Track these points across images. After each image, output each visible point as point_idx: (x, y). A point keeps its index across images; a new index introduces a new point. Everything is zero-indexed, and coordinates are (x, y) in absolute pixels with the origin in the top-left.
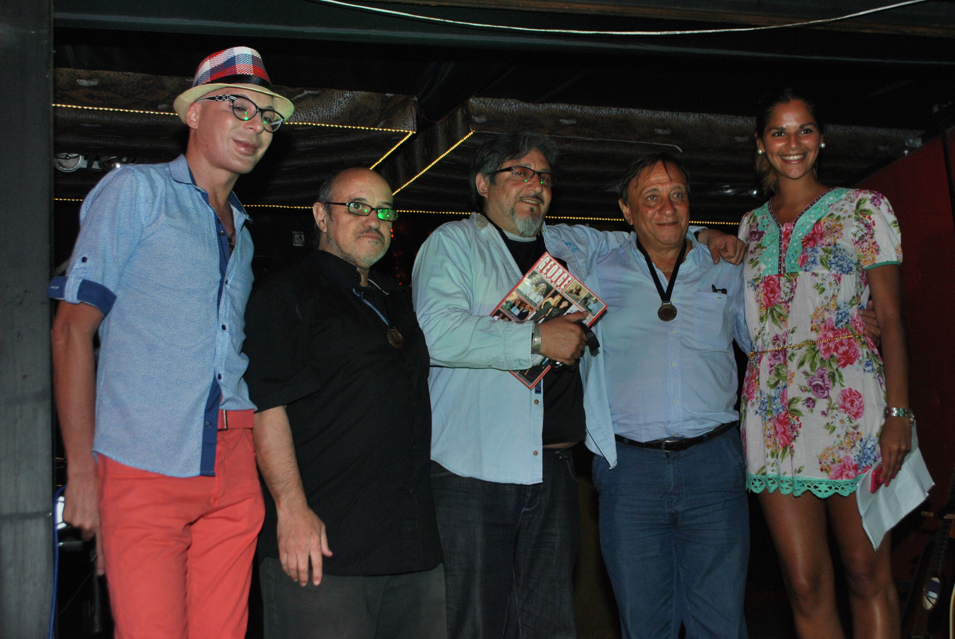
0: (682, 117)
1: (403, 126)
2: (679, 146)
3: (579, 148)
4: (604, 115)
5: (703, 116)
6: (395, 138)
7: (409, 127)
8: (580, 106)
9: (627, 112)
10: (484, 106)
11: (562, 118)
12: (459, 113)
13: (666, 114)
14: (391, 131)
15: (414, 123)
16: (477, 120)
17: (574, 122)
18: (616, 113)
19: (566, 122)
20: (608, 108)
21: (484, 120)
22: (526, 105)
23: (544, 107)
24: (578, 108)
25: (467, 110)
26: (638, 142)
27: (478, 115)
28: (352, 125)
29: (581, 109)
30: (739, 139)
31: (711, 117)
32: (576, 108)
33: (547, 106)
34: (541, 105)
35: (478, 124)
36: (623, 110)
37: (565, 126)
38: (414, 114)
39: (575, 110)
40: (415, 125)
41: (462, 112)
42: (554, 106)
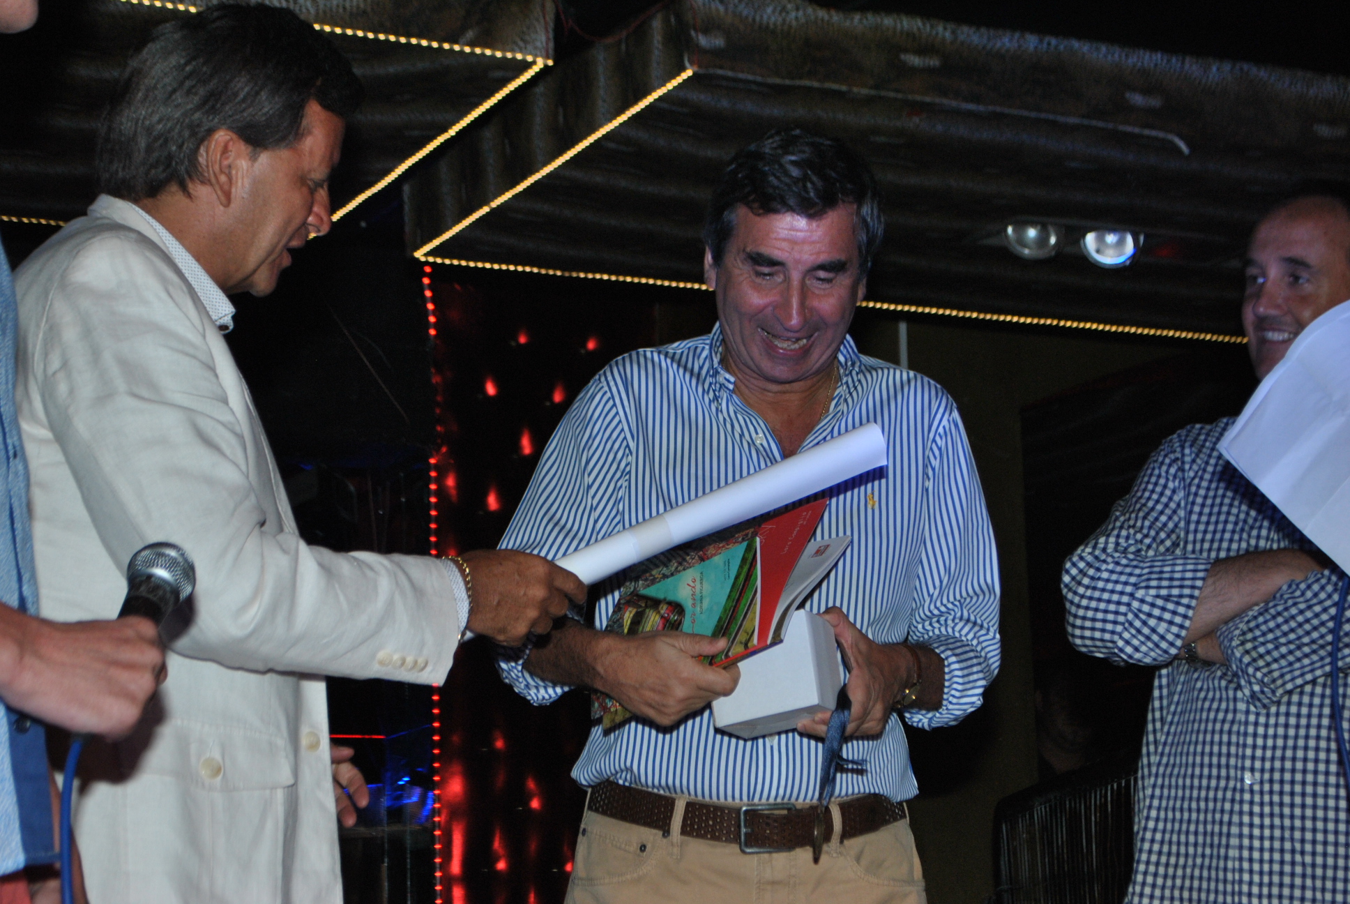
0: (1192, 67)
1: (521, 44)
2: (1182, 137)
3: (939, 128)
4: (1008, 51)
5: (1241, 69)
6: (498, 74)
7: (536, 48)
8: (950, 26)
9: (1062, 47)
10: (721, 8)
11: (906, 51)
12: (657, 24)
13: (1154, 57)
14: (493, 57)
15: (548, 39)
16: (703, 41)
17: (934, 62)
18: (1036, 47)
19: (915, 60)
20: (1017, 35)
21: (719, 42)
22: (822, 14)
23: (865, 21)
24: (945, 29)
25: (679, 17)
26: (1086, 122)
27: (706, 31)
28: (397, 34)
29: (953, 32)
30: (1324, 131)
31: (1261, 73)
32: (940, 29)
33: (871, 19)
34: (857, 17)
35: (704, 52)
36: (1054, 41)
37: (913, 70)
38: (550, 17)
39: (937, 34)
40: (551, 45)
41: (666, 21)
42: (888, 21)
